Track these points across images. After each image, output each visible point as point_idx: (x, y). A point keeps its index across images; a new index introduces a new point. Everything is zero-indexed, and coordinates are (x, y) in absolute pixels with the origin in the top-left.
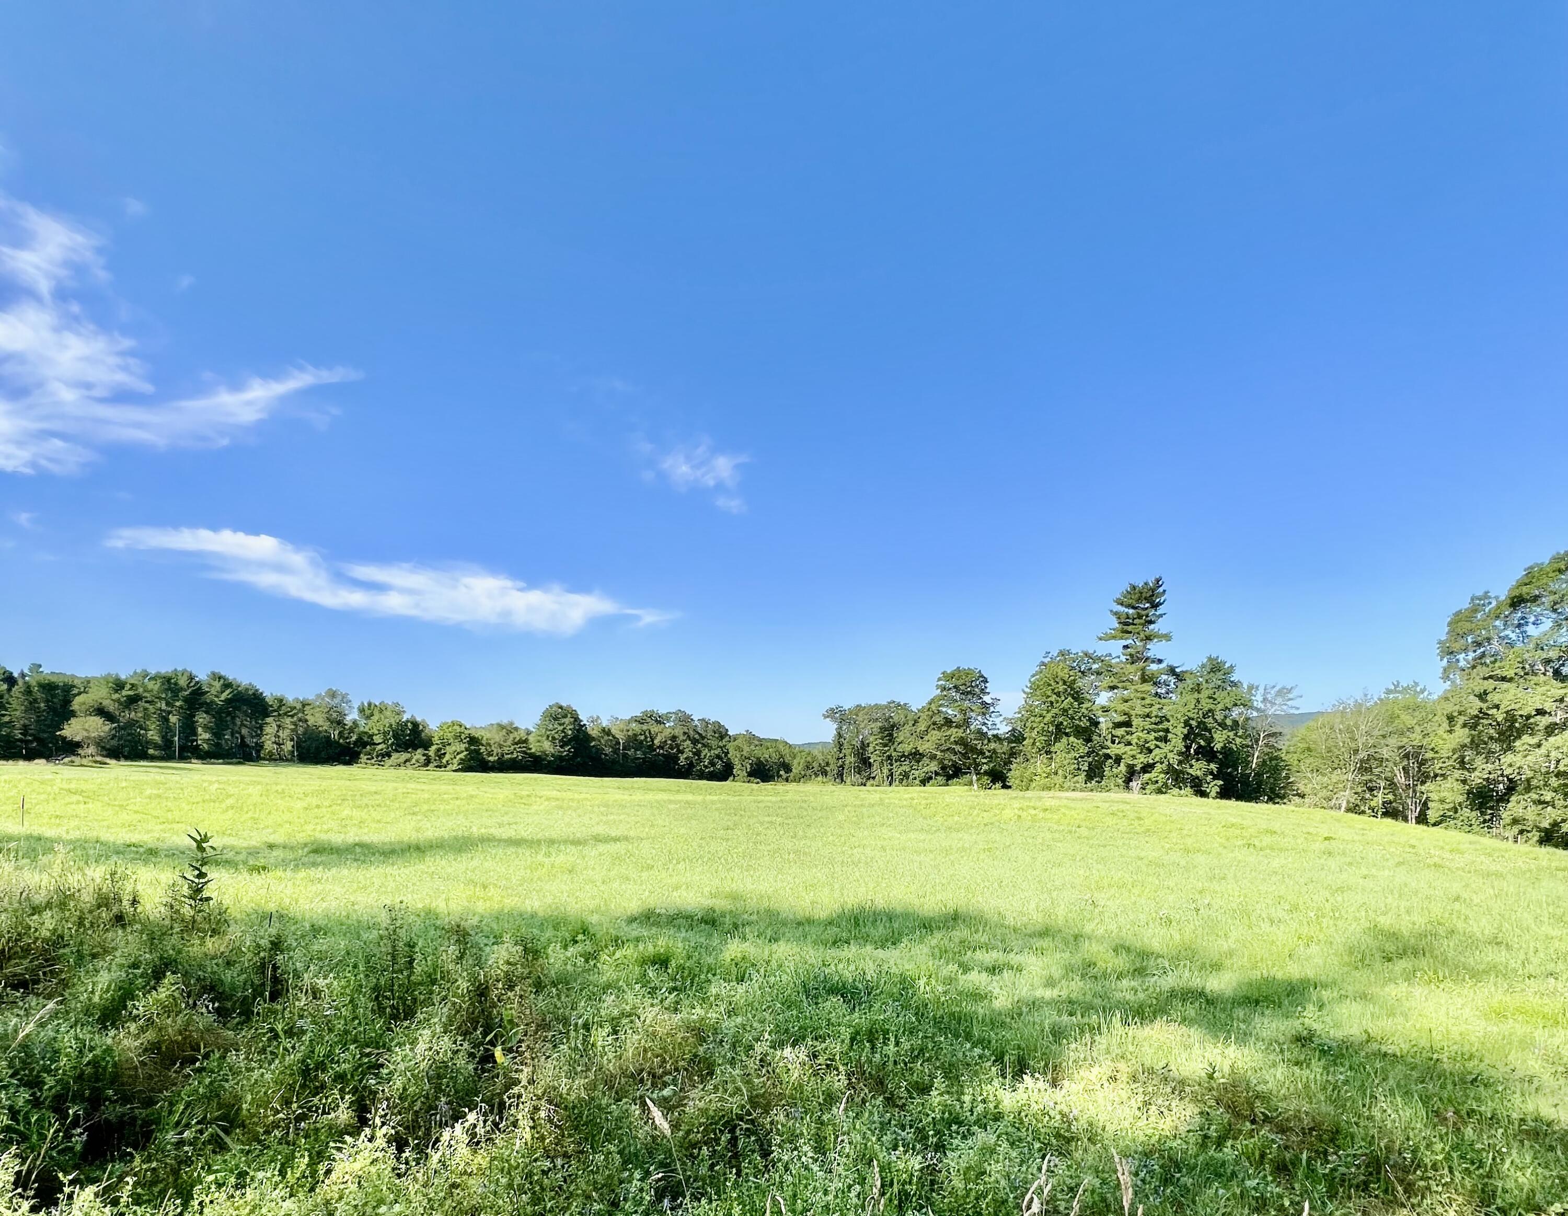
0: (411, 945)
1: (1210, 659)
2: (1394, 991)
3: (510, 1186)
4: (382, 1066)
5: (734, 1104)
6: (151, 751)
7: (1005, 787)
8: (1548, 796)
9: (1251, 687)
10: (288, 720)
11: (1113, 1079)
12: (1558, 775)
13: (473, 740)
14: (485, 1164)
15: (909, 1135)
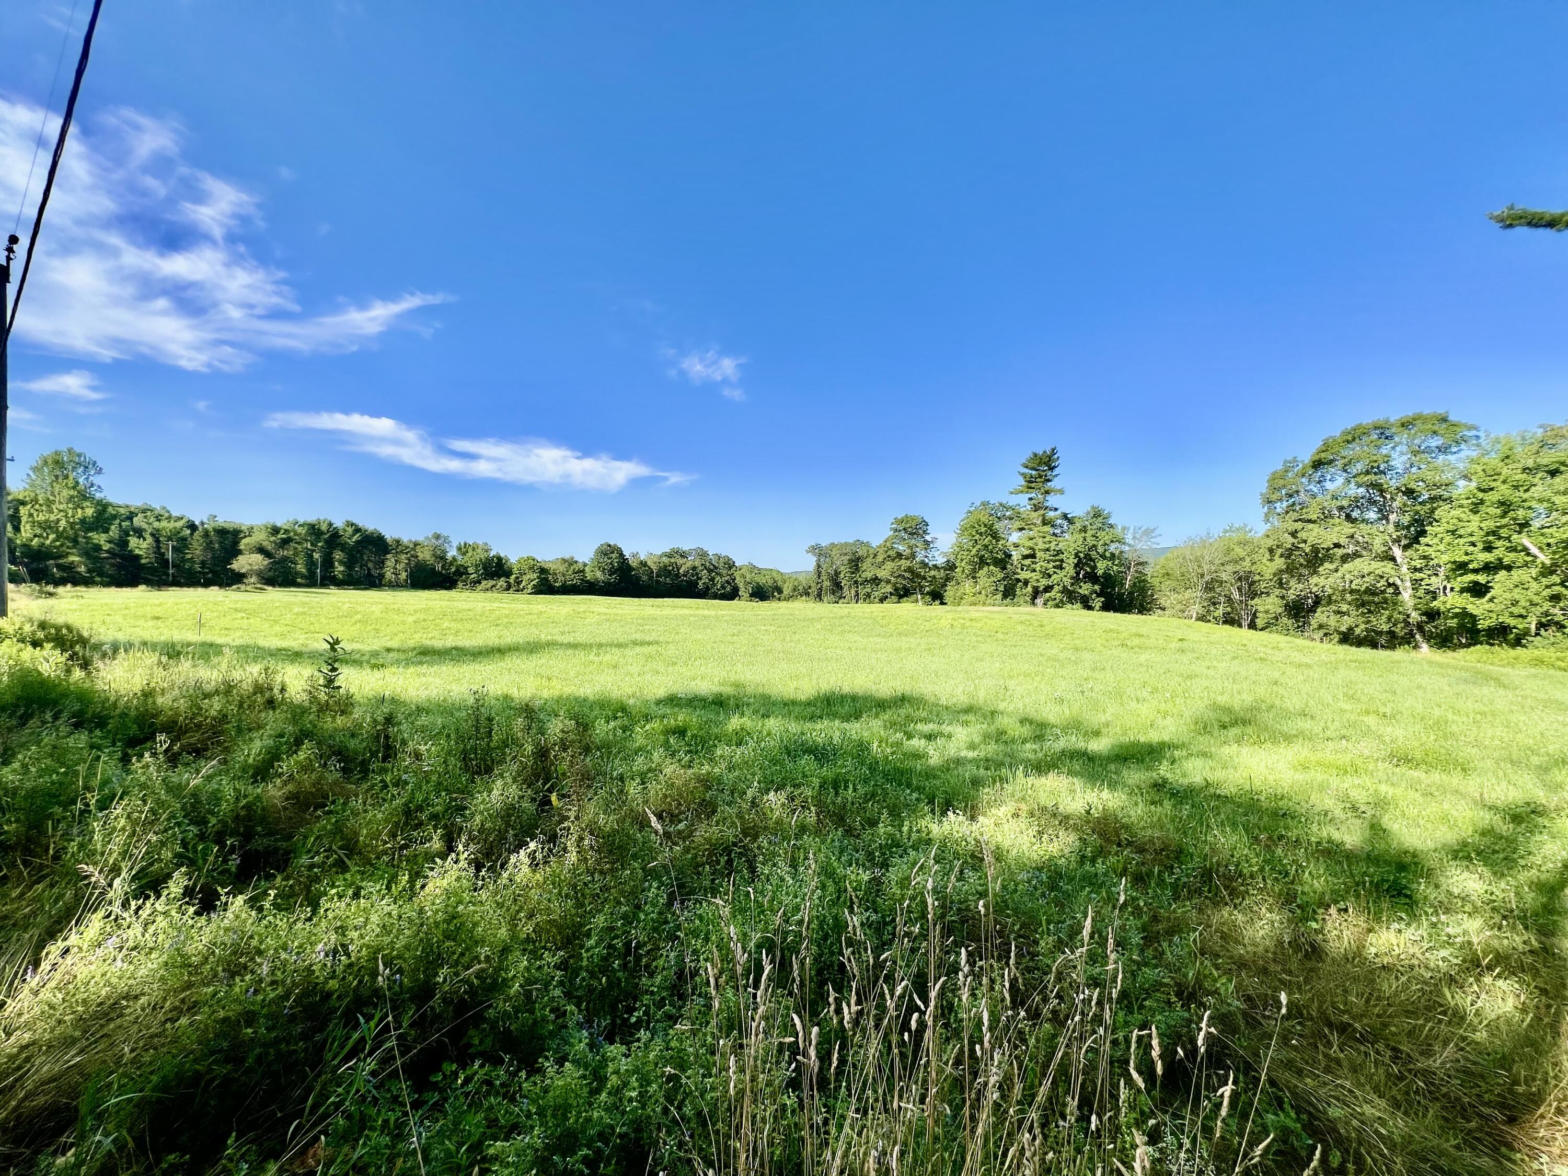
0: (490, 719)
1: (1093, 507)
2: (1228, 751)
3: (560, 894)
4: (466, 808)
5: (730, 834)
6: (299, 580)
7: (942, 603)
8: (1344, 608)
9: (1124, 529)
10: (403, 556)
11: (1016, 815)
12: (1352, 592)
13: (543, 571)
14: (541, 879)
15: (861, 855)
